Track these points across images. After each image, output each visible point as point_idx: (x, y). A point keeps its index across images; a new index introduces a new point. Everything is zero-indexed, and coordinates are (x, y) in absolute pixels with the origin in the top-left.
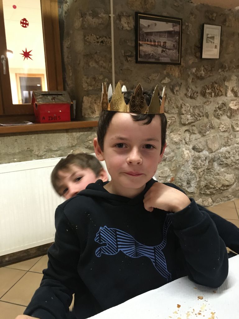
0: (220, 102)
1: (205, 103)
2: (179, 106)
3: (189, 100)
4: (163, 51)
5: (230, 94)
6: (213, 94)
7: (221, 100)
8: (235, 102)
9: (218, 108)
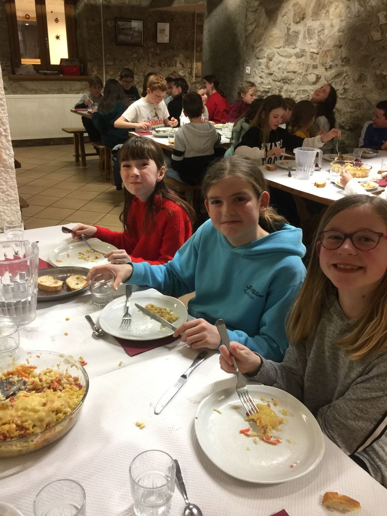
0: (172, 70)
1: (160, 70)
2: (144, 71)
3: (150, 67)
4: (132, 39)
5: (178, 65)
6: (166, 65)
7: (172, 69)
8: (183, 71)
9: (171, 74)
